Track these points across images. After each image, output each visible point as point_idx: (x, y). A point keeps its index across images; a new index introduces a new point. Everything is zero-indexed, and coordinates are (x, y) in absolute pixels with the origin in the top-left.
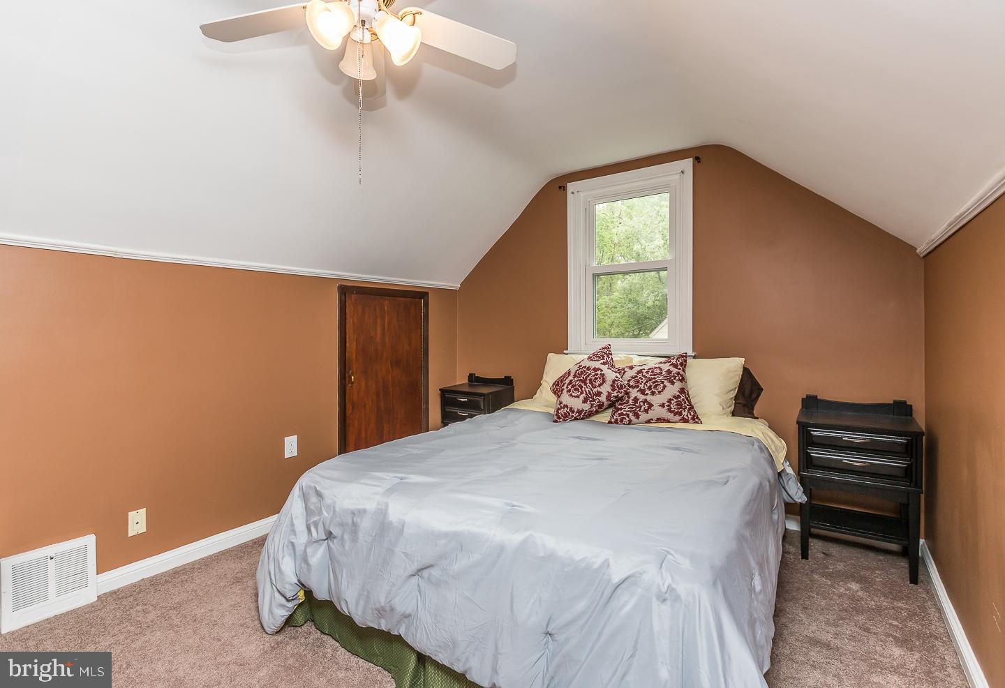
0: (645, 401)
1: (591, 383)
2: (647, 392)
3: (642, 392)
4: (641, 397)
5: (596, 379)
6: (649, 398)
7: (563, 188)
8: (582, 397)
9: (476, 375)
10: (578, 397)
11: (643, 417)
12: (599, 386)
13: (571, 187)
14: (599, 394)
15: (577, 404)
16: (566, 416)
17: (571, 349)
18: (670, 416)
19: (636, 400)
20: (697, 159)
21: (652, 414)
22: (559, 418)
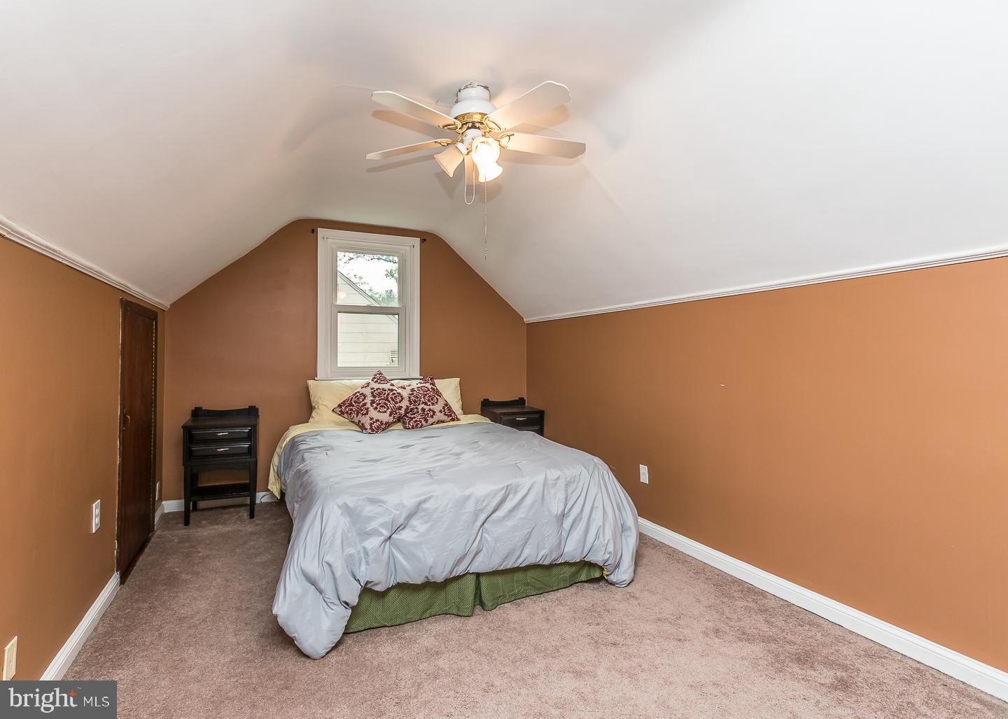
0: (430, 410)
1: (393, 400)
2: (429, 403)
3: (426, 404)
4: (427, 408)
5: (396, 397)
6: (432, 407)
7: (314, 231)
8: (388, 412)
9: (204, 408)
10: (385, 412)
11: (431, 421)
12: (400, 402)
13: (321, 232)
14: (400, 408)
15: (385, 417)
16: (378, 428)
17: (319, 377)
18: (445, 418)
19: (423, 410)
20: (423, 241)
21: (436, 418)
22: (373, 430)
